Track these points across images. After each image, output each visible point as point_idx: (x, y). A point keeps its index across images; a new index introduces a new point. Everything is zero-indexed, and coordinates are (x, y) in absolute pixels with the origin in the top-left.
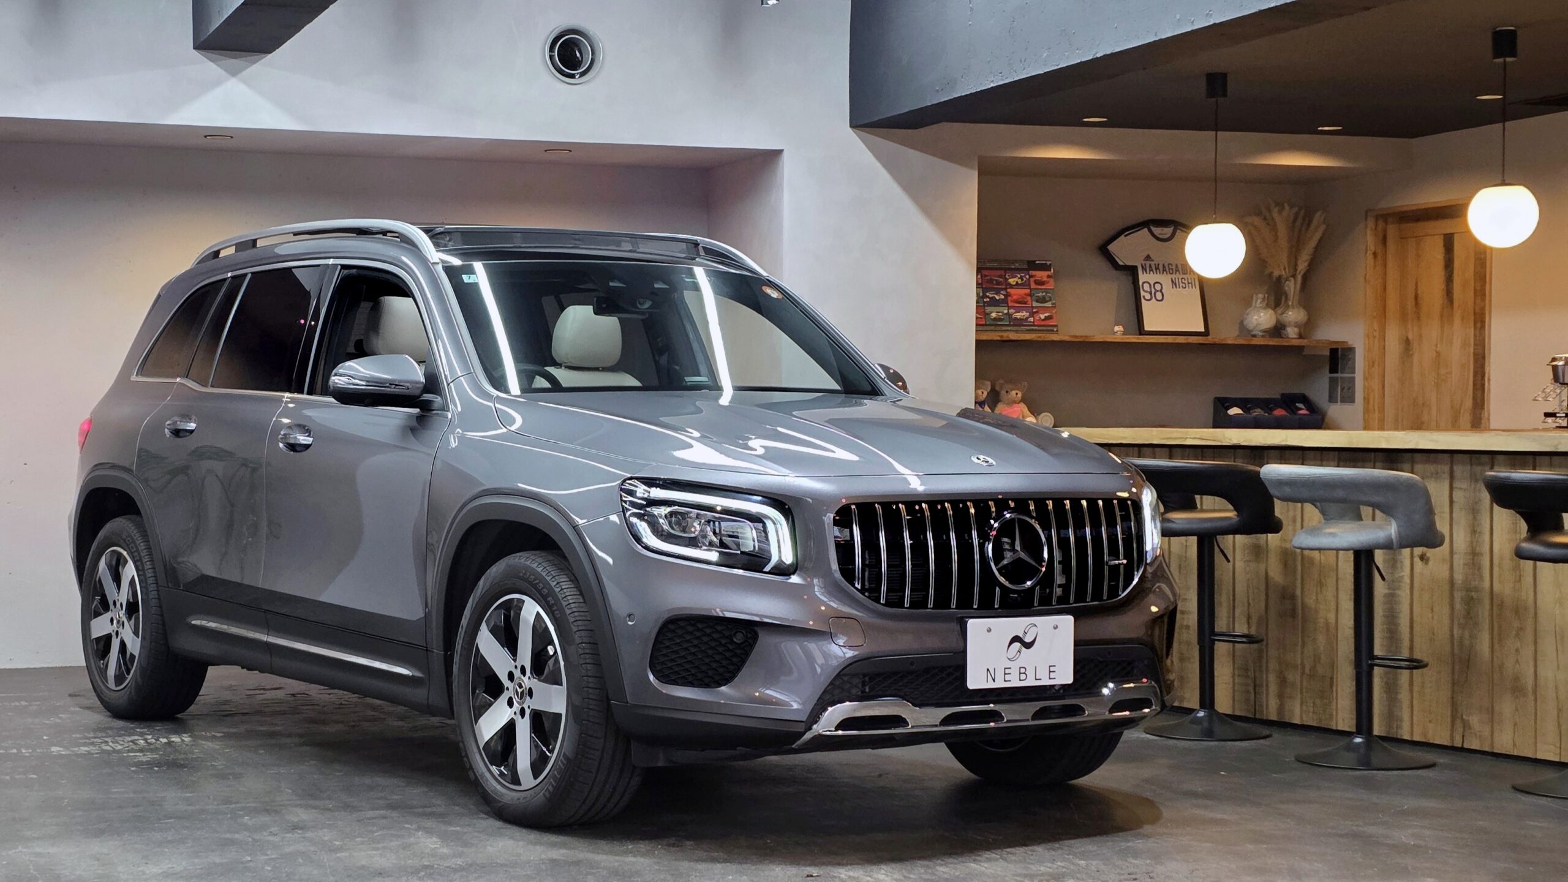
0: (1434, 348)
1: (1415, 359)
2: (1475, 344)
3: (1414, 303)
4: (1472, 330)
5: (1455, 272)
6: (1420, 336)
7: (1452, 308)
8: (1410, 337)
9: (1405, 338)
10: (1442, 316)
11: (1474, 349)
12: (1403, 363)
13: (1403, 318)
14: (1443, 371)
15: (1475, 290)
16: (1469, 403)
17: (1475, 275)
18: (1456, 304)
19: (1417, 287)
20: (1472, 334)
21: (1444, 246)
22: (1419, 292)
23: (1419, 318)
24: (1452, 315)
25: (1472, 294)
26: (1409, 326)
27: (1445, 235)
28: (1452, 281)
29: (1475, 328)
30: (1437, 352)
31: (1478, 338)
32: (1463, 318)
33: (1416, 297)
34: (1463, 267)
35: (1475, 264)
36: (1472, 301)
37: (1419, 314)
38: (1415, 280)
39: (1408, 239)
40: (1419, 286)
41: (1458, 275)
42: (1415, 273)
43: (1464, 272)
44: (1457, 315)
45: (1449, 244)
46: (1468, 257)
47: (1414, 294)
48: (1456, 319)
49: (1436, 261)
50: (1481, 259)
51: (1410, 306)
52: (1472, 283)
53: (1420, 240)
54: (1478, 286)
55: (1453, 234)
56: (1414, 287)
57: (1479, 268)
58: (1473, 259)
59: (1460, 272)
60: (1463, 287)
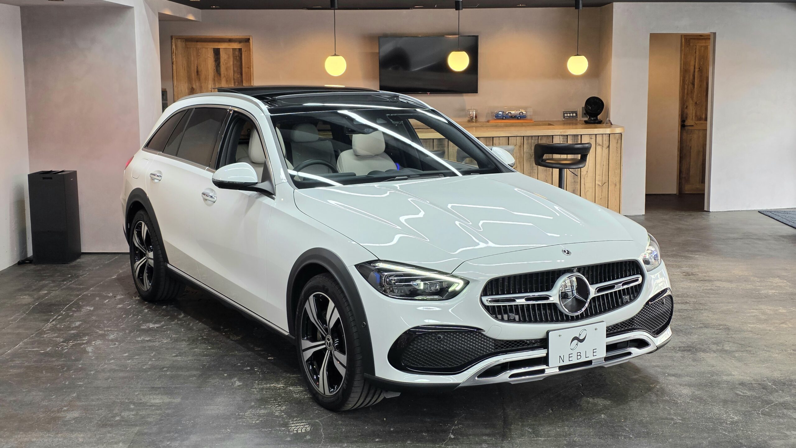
3: (196, 74)
5: (221, 63)
8: (194, 87)
9: (191, 87)
10: (214, 80)
13: (190, 79)
15: (234, 71)
17: (233, 64)
18: (222, 75)
19: (197, 68)
21: (214, 52)
22: (199, 70)
23: (199, 80)
24: (220, 80)
25: (232, 72)
26: (194, 82)
27: (214, 48)
28: (220, 67)
32: (227, 81)
33: (197, 72)
34: (226, 61)
35: (233, 61)
36: (233, 74)
37: (199, 78)
38: (196, 65)
39: (190, 48)
40: (199, 67)
41: (223, 64)
42: (196, 62)
43: (226, 64)
44: (223, 80)
45: (217, 52)
46: (229, 58)
47: (196, 70)
48: (223, 81)
49: (209, 58)
50: (236, 59)
51: (194, 75)
52: (232, 67)
53: (199, 50)
54: (236, 69)
55: (219, 49)
56: (196, 68)
57: (235, 62)
58: (232, 59)
59: (224, 64)
60: (227, 69)
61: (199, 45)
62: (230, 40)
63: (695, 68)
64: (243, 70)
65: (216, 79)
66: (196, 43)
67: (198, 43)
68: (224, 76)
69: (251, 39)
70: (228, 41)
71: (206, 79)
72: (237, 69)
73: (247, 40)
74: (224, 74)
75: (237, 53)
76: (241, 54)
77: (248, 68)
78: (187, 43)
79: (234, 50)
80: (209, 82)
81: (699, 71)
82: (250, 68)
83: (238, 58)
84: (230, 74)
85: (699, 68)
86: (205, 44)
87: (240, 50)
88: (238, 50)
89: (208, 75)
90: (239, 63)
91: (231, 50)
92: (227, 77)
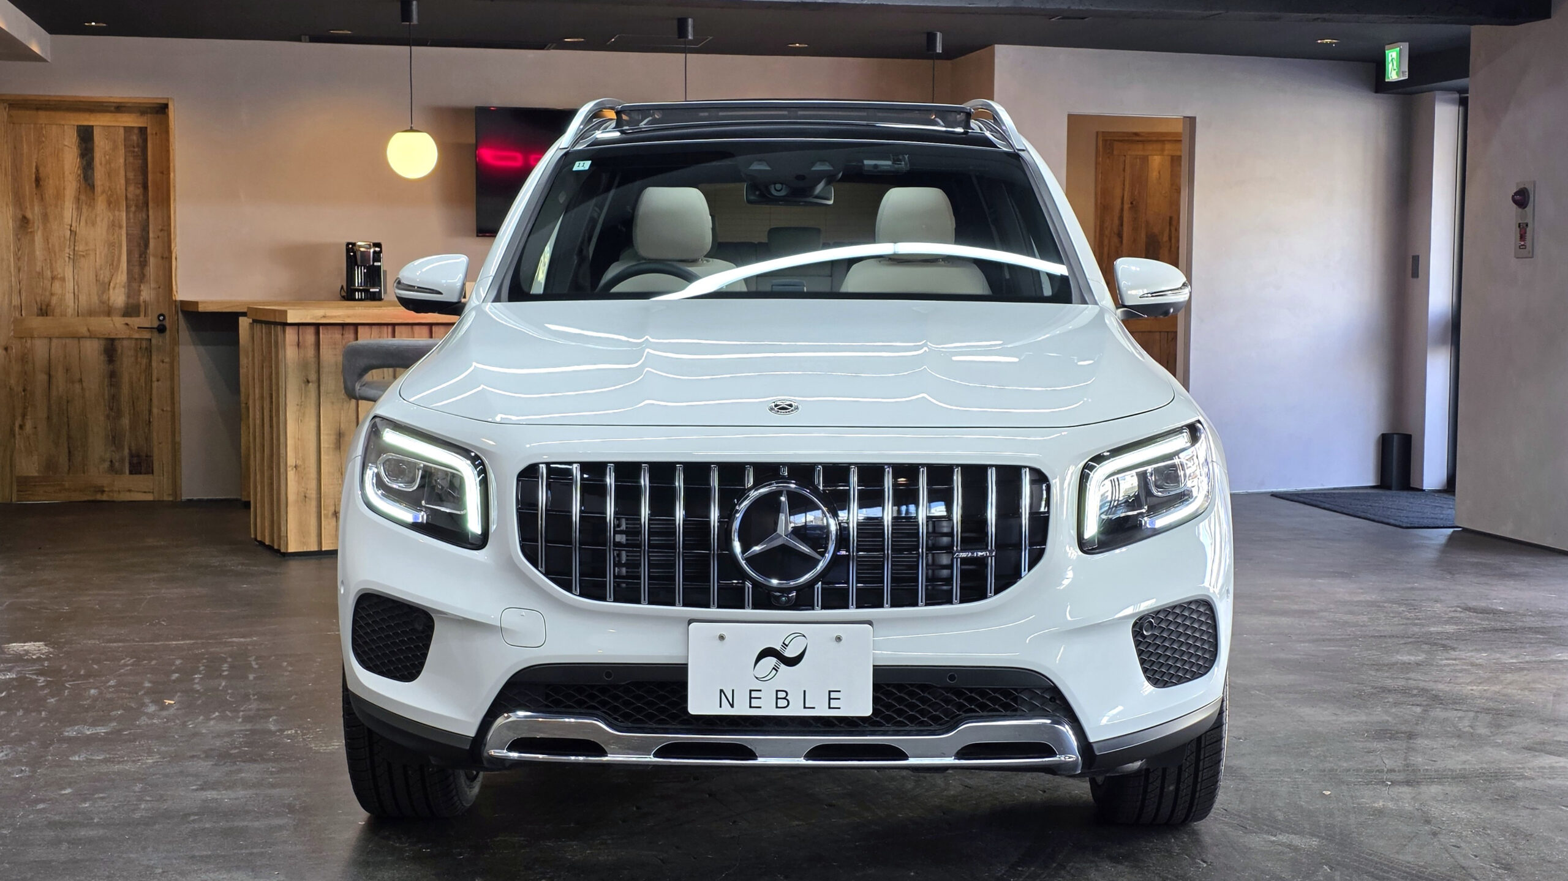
0: (69, 227)
1: (38, 238)
2: (127, 227)
3: (34, 185)
4: (124, 214)
5: (97, 161)
6: (45, 217)
7: (94, 192)
8: (29, 215)
9: (21, 217)
10: (78, 200)
11: (127, 230)
12: (19, 240)
13: (18, 200)
14: (80, 247)
15: (127, 180)
16: (122, 277)
17: (125, 165)
18: (98, 189)
19: (37, 170)
20: (124, 217)
21: (79, 135)
22: (42, 175)
23: (42, 199)
24: (94, 199)
25: (123, 182)
26: (28, 205)
27: (77, 126)
28: (93, 169)
29: (127, 212)
30: (71, 230)
31: (132, 221)
32: (109, 203)
33: (38, 181)
34: (107, 157)
35: (126, 156)
36: (123, 188)
37: (42, 195)
38: (34, 164)
39: (21, 124)
40: (41, 170)
41: (101, 164)
42: (35, 156)
43: (109, 162)
44: (100, 199)
45: (86, 136)
46: (115, 148)
47: (34, 176)
48: (99, 203)
49: (67, 148)
50: (134, 152)
51: (28, 187)
52: (122, 173)
53: (42, 128)
54: (131, 175)
55: (93, 126)
56: (34, 170)
57: (131, 159)
58: (122, 151)
59: (103, 162)
60: (109, 175)
61: (43, 117)
62: (119, 108)
63: (1122, 203)
64: (150, 178)
65: (83, 197)
66: (35, 112)
67: (41, 113)
68: (103, 192)
69: (171, 106)
70: (113, 109)
71: (59, 196)
72: (135, 176)
73: (162, 109)
74: (102, 185)
75: (135, 138)
76: (145, 141)
77: (162, 173)
78: (14, 112)
79: (128, 130)
80: (67, 203)
81: (1130, 209)
82: (169, 174)
83: (136, 150)
84: (118, 186)
85: (1132, 203)
86: (57, 115)
87: (143, 131)
88: (136, 131)
89: (64, 189)
90: (140, 161)
91: (122, 131)
92: (109, 193)
